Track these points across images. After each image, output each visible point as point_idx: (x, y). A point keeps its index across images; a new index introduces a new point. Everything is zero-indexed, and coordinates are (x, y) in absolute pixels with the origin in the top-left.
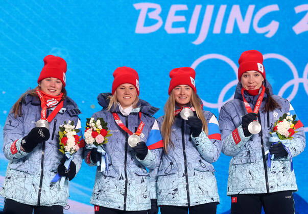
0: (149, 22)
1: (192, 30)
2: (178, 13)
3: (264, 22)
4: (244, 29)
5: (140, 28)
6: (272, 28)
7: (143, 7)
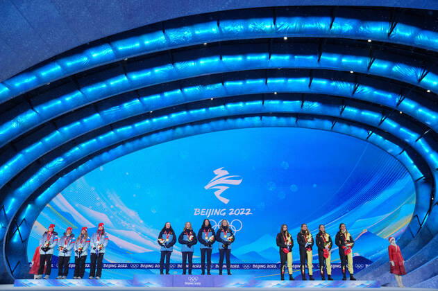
4: (218, 214)
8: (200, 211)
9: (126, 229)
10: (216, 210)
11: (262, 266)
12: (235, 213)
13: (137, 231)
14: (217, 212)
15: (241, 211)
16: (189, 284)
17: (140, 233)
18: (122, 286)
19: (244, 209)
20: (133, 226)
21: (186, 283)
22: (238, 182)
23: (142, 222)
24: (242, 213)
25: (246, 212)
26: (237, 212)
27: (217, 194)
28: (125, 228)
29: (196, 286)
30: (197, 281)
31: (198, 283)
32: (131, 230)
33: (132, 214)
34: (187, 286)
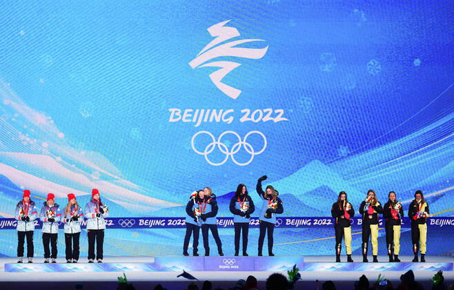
0: (175, 117)
1: (194, 120)
2: (188, 113)
3: (226, 117)
4: (218, 120)
5: (171, 120)
6: (231, 119)
7: (172, 110)
8: (182, 114)
9: (29, 152)
10: (214, 111)
11: (304, 222)
12: (252, 119)
13: (54, 154)
14: (217, 116)
15: (265, 114)
16: (225, 267)
17: (59, 159)
18: (141, 270)
19: (270, 110)
20: (45, 145)
21: (220, 267)
22: (259, 54)
23: (61, 135)
24: (267, 118)
25: (274, 115)
26: (257, 116)
27: (216, 78)
28: (28, 149)
29: (233, 270)
30: (234, 265)
31: (235, 267)
32: (41, 153)
33: (40, 119)
34: (222, 270)
